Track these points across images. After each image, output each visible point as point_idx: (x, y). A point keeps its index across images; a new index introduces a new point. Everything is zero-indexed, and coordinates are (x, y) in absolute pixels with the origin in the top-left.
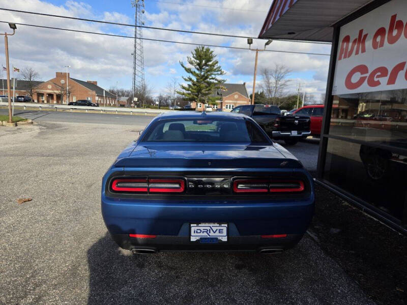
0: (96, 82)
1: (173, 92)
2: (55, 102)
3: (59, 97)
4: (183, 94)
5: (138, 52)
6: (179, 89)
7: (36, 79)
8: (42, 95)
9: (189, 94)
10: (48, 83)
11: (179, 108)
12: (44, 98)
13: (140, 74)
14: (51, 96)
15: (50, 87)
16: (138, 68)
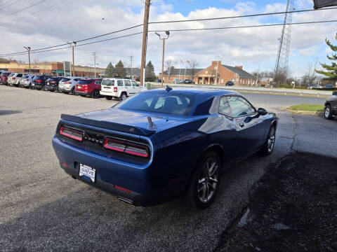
0: (242, 67)
1: (313, 72)
2: (209, 83)
3: (212, 80)
4: (322, 73)
5: (285, 37)
6: (321, 68)
7: (197, 68)
8: (200, 78)
9: (332, 73)
10: (206, 70)
11: (321, 87)
12: (202, 81)
13: (284, 56)
14: (206, 79)
15: (207, 72)
16: (283, 51)
